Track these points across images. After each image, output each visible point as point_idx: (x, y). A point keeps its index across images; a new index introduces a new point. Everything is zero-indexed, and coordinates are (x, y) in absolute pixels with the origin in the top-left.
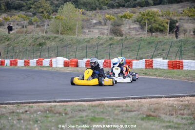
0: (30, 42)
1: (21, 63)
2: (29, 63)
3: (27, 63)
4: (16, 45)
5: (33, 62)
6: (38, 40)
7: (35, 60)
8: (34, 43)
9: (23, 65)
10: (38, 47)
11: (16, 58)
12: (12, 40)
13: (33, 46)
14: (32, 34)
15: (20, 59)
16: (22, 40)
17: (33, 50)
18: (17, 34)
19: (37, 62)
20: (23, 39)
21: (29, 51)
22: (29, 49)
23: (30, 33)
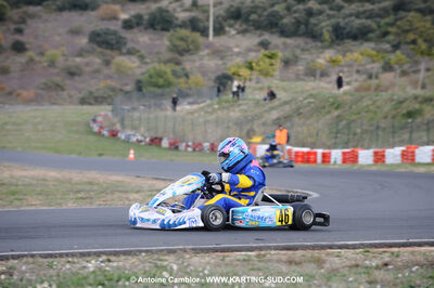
0: (386, 109)
1: (365, 157)
2: (383, 156)
3: (379, 157)
4: (354, 117)
5: (393, 155)
6: (405, 105)
7: (398, 150)
8: (394, 112)
9: (370, 161)
10: (404, 121)
11: (356, 146)
12: (347, 108)
13: (394, 117)
14: (390, 92)
15: (363, 148)
16: (368, 106)
17: (393, 127)
18: (357, 94)
19: (403, 154)
20: (370, 102)
21: (384, 129)
22: (382, 125)
23: (386, 90)
